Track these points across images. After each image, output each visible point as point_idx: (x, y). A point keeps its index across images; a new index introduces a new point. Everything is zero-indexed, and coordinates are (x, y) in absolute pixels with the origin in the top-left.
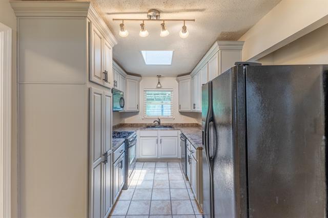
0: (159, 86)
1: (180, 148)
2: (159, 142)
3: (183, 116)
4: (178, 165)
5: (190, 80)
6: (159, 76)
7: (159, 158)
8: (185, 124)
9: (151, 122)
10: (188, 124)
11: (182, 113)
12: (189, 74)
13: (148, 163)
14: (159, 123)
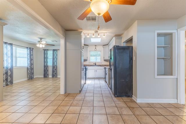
0: (96, 49)
1: (104, 73)
2: (96, 71)
9: (93, 64)
11: (105, 60)
12: (107, 45)
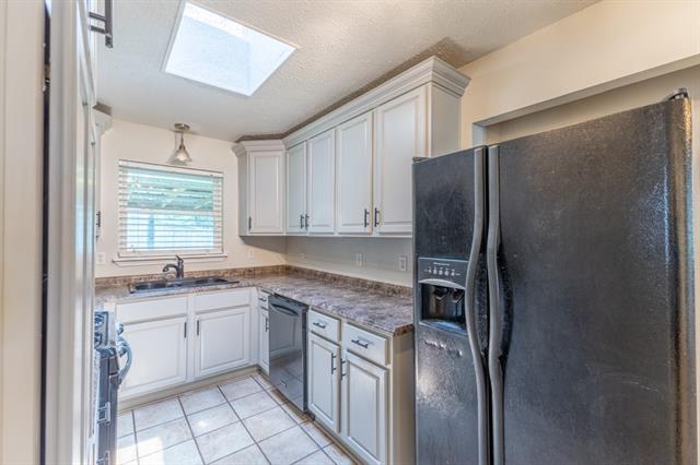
0: (182, 157)
2: (192, 329)
3: (252, 249)
4: (252, 384)
5: (281, 154)
6: (181, 129)
7: (191, 379)
8: (255, 269)
9: (156, 271)
10: (263, 268)
11: (248, 240)
13: (151, 409)
14: (180, 272)
